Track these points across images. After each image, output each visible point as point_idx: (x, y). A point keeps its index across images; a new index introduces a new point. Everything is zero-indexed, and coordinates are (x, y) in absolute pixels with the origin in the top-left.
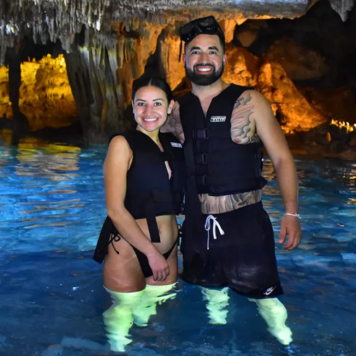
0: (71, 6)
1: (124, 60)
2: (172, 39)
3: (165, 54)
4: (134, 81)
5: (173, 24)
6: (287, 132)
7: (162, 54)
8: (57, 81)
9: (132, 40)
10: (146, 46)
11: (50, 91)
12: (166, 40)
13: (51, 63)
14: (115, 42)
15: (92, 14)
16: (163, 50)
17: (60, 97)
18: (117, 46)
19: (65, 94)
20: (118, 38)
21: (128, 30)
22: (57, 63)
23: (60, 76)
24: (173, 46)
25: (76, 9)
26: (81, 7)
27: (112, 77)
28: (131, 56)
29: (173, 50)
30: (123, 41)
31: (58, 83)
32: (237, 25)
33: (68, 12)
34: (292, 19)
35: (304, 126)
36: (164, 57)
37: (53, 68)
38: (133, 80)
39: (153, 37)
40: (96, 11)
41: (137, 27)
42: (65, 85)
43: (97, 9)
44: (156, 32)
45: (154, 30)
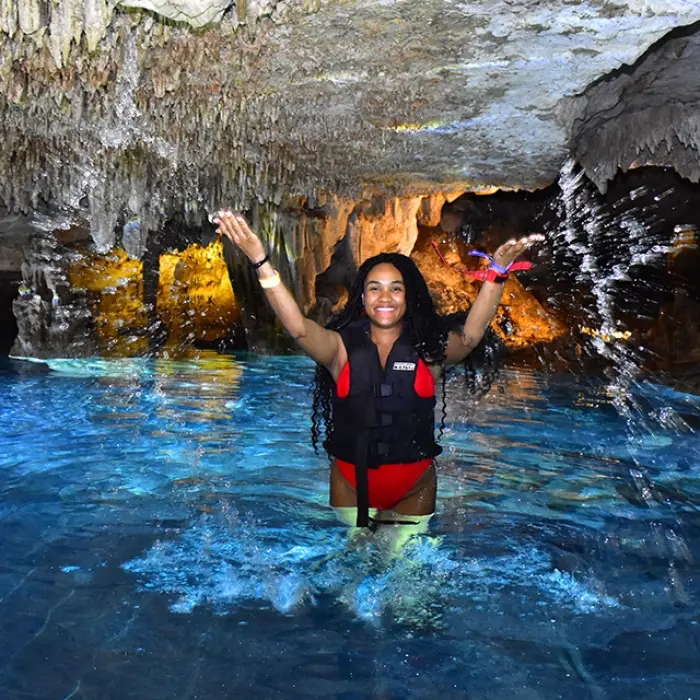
0: (241, 172)
1: (306, 248)
2: (366, 219)
3: (355, 241)
4: (317, 277)
5: (369, 199)
6: (520, 343)
7: (351, 241)
8: (203, 279)
9: (316, 220)
10: (334, 229)
11: (193, 293)
12: (357, 222)
13: (195, 256)
14: (295, 222)
15: (270, 183)
16: (352, 234)
17: (207, 300)
18: (297, 228)
19: (214, 296)
20: (299, 217)
21: (312, 206)
22: (204, 255)
23: (206, 273)
24: (367, 230)
25: (248, 176)
26: (254, 173)
27: (290, 270)
28: (315, 241)
29: (366, 235)
30: (304, 222)
31: (203, 282)
32: (446, 202)
33: (236, 181)
34: (532, 191)
35: (540, 336)
36: (354, 244)
37: (197, 263)
38: (316, 274)
39: (342, 216)
40: (275, 178)
41: (324, 203)
42: (213, 284)
43: (277, 176)
44: (346, 211)
45: (343, 207)
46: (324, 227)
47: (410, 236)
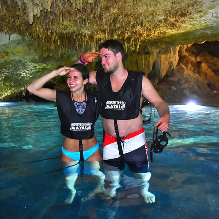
1: (145, 65)
2: (162, 54)
5: (164, 48)
9: (147, 55)
10: (152, 58)
12: (159, 56)
15: (135, 44)
18: (142, 58)
20: (142, 55)
21: (146, 51)
24: (162, 58)
28: (147, 63)
29: (162, 60)
30: (144, 56)
32: (187, 47)
36: (158, 63)
39: (155, 54)
41: (150, 50)
43: (137, 41)
44: (156, 52)
45: (156, 51)
46: (150, 57)
47: (176, 59)
